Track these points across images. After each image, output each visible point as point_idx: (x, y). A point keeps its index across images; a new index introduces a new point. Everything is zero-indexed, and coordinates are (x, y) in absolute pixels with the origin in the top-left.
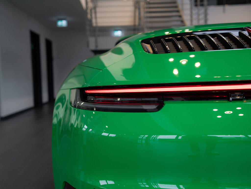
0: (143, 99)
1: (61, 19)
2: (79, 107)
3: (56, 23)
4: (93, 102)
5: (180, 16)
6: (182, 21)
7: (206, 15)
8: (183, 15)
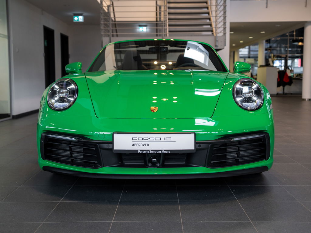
1: (78, 15)
5: (208, 13)
6: (210, 19)
7: (225, 12)
8: (210, 13)
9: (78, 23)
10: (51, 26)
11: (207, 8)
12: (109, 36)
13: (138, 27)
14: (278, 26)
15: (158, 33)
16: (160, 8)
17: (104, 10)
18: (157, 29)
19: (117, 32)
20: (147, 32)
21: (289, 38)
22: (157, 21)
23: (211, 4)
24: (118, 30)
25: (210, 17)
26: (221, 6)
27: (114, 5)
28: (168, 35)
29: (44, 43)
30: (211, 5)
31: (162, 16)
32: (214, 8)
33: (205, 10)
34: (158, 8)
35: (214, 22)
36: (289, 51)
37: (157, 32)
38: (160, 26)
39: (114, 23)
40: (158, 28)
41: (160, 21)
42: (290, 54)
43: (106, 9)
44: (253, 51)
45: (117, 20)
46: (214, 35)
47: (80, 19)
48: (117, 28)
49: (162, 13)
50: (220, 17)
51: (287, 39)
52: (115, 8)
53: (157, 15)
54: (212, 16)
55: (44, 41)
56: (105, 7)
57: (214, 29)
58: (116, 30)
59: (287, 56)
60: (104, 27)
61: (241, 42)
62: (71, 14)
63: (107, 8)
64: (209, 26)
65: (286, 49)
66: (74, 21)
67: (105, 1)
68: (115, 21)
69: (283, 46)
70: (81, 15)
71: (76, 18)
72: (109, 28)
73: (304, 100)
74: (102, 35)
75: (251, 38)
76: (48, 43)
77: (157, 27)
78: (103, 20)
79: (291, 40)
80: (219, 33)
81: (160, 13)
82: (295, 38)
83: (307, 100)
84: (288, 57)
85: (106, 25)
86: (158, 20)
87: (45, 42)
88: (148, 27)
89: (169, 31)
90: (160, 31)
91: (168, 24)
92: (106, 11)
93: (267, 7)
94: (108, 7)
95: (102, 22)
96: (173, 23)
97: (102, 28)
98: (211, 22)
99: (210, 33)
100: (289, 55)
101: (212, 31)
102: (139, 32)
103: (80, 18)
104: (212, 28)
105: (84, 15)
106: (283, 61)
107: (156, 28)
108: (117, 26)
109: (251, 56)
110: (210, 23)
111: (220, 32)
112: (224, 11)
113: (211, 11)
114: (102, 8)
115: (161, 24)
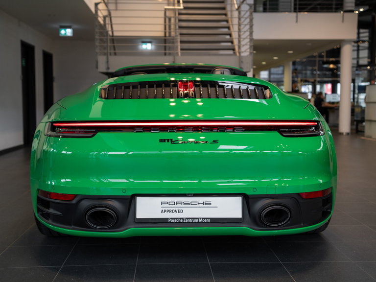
0: (87, 130)
1: (65, 27)
2: (50, 136)
3: (58, 32)
4: (60, 132)
5: (229, 28)
6: (230, 35)
7: (251, 27)
8: (231, 27)
9: (66, 38)
10: (30, 40)
11: (227, 21)
12: (105, 54)
13: (140, 44)
14: (310, 44)
15: (167, 51)
16: (170, 20)
17: (99, 22)
18: (165, 47)
19: (115, 50)
21: (317, 59)
22: (165, 36)
23: (231, 15)
24: (116, 47)
25: (231, 32)
26: (246, 18)
27: (112, 15)
28: (179, 54)
29: (22, 62)
30: (232, 18)
31: (172, 30)
32: (236, 21)
33: (224, 24)
34: (167, 20)
35: (235, 38)
36: (318, 74)
37: (165, 50)
38: (170, 43)
39: (112, 38)
40: (167, 45)
41: (170, 36)
42: (319, 77)
43: (101, 20)
44: (274, 74)
45: (116, 34)
46: (236, 55)
47: (69, 32)
48: (115, 44)
49: (172, 27)
50: (245, 32)
51: (315, 61)
52: (113, 19)
53: (165, 29)
54: (234, 31)
55: (22, 60)
56: (101, 17)
57: (237, 48)
58: (114, 47)
59: (315, 81)
60: (100, 43)
61: (264, 63)
62: (56, 26)
63: (103, 18)
64: (230, 44)
65: (315, 72)
66: (61, 35)
67: (100, 10)
68: (113, 36)
69: (310, 68)
70: (69, 27)
71: (63, 32)
72: (106, 44)
73: (341, 134)
74: (97, 53)
75: (275, 58)
76: (27, 62)
77: (165, 43)
78: (98, 34)
79: (321, 62)
80: (243, 52)
81: (170, 26)
82: (325, 59)
83: (345, 134)
84: (317, 81)
85: (101, 40)
86: (167, 35)
87: (24, 61)
88: (153, 44)
89: (181, 49)
90: (170, 48)
91: (179, 40)
92: (102, 22)
93: (297, 21)
94: (105, 17)
95: (97, 37)
96: (185, 38)
97: (97, 43)
98: (233, 39)
99: (231, 52)
100: (318, 79)
101: (234, 50)
102: (142, 50)
104: (234, 46)
105: (73, 27)
106: (310, 87)
107: (164, 45)
108: (115, 42)
109: (272, 80)
110: (230, 40)
111: (245, 51)
112: (250, 25)
113: (232, 25)
114: (97, 19)
115: (171, 40)
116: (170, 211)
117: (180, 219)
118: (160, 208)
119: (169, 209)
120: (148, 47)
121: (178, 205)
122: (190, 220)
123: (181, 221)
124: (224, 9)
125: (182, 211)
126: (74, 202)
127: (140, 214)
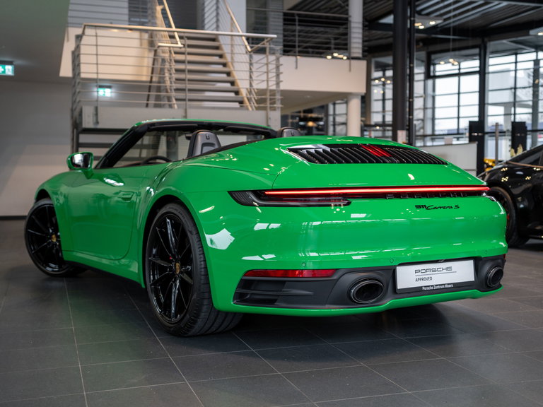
18: (148, 96)
20: (111, 98)
22: (151, 82)
28: (175, 105)
34: (159, 60)
37: (148, 100)
53: (153, 73)
77: (149, 91)
86: (156, 80)
89: (178, 100)
93: (296, 68)
101: (242, 102)
103: (9, 70)
104: (241, 98)
107: (147, 93)
116: (423, 279)
117: (432, 286)
118: (414, 276)
119: (421, 277)
120: (106, 93)
121: (429, 273)
122: (438, 287)
123: (432, 288)
124: (217, 48)
125: (431, 279)
126: (335, 277)
127: (401, 285)
